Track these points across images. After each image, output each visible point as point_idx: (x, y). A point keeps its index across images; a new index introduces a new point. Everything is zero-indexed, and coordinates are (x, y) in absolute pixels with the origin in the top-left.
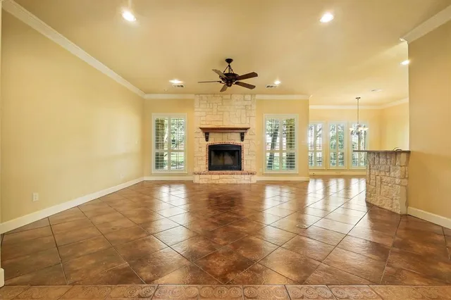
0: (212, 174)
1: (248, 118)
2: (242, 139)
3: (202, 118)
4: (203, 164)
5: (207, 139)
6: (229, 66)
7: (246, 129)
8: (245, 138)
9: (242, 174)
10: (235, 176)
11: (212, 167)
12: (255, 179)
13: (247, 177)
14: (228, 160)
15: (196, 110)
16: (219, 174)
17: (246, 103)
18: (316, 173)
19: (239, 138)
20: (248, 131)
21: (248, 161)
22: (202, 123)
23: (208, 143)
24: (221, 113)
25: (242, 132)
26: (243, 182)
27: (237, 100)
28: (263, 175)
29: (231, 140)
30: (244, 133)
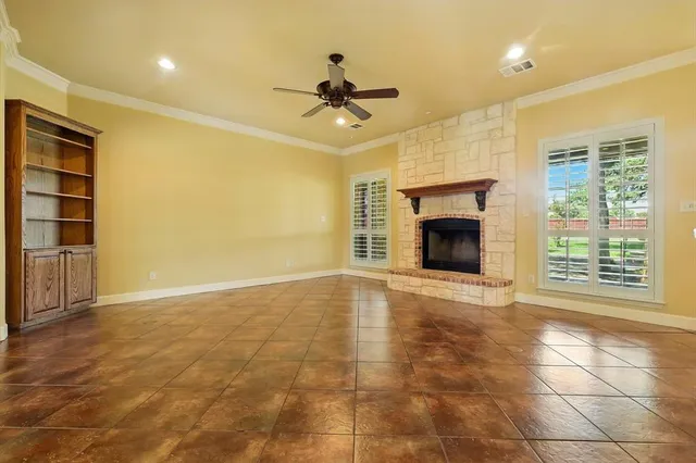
1: (495, 158)
2: (481, 205)
3: (410, 173)
4: (410, 256)
5: (417, 211)
7: (490, 182)
8: (487, 203)
11: (428, 263)
15: (400, 160)
17: (490, 125)
19: (475, 205)
20: (495, 189)
22: (410, 180)
23: (418, 216)
24: (441, 157)
25: (481, 189)
26: (465, 299)
27: (471, 124)
28: (537, 291)
29: (459, 209)
30: (484, 193)
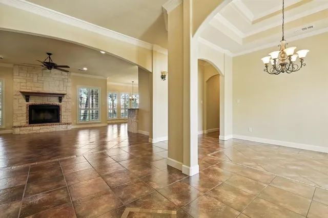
0: (33, 126)
1: (65, 87)
2: (60, 101)
3: (22, 84)
5: (27, 100)
6: (50, 57)
7: (64, 94)
8: (63, 100)
9: (60, 125)
10: (54, 126)
11: (32, 121)
12: (70, 127)
13: (64, 126)
14: (48, 116)
16: (40, 126)
17: (63, 77)
18: (113, 122)
19: (58, 100)
20: (65, 96)
21: (65, 116)
22: (22, 87)
23: (28, 103)
24: (42, 82)
25: (60, 97)
27: (56, 74)
28: (77, 124)
29: (50, 102)
30: (61, 97)
